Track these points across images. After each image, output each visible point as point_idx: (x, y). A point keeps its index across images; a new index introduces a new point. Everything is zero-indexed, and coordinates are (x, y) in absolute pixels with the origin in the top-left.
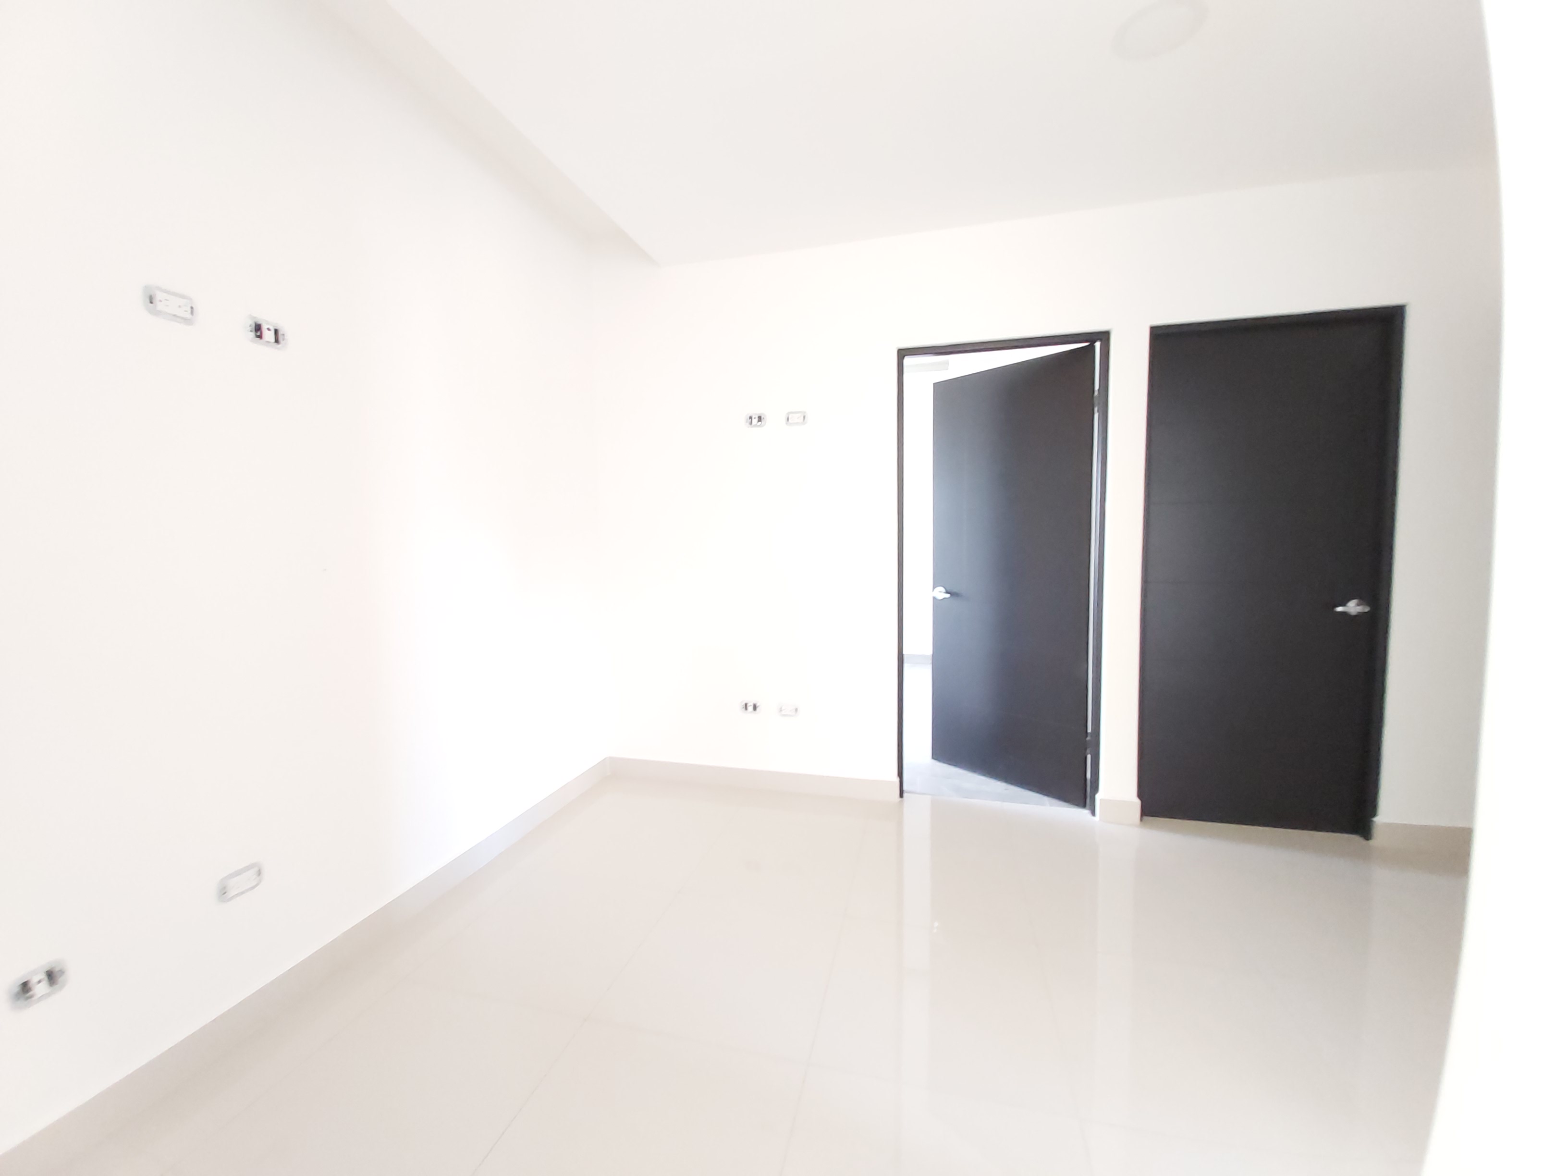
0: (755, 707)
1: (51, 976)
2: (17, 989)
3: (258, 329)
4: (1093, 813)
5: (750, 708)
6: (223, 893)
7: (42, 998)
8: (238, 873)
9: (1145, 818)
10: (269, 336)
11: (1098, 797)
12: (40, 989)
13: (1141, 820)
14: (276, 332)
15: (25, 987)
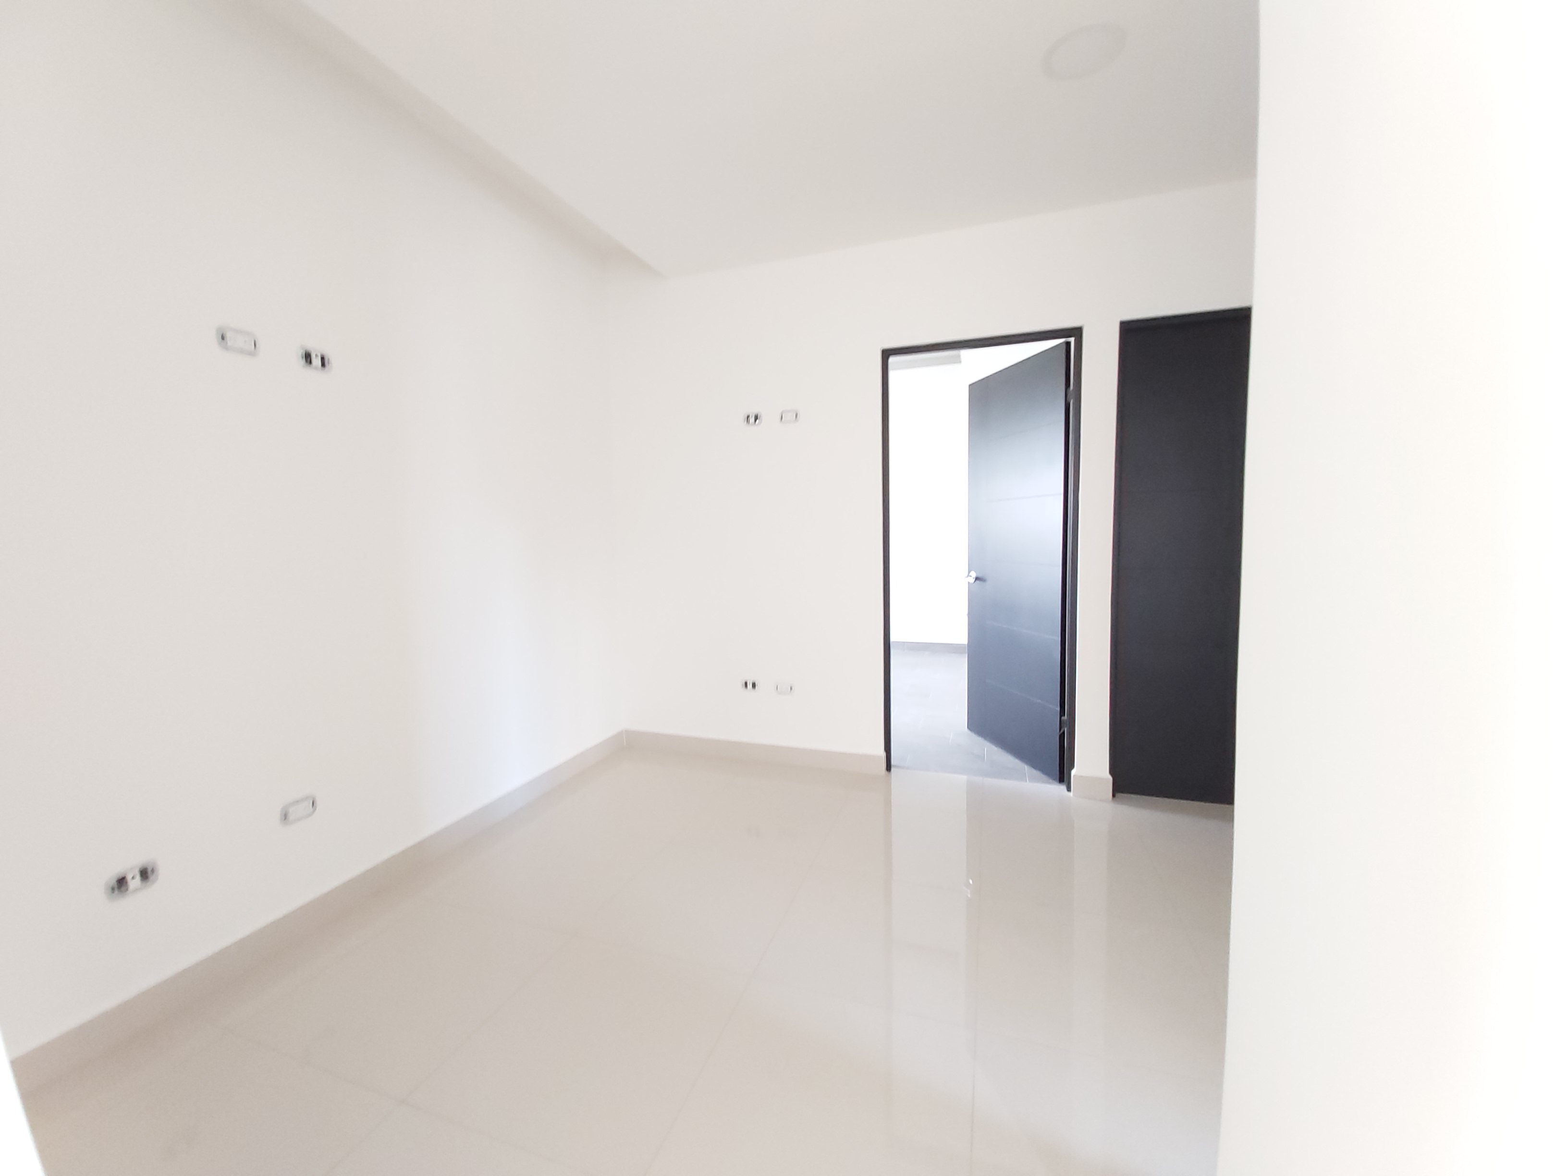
0: (754, 685)
1: (145, 874)
2: (114, 882)
3: (308, 357)
4: (1069, 789)
5: (750, 686)
6: (285, 817)
7: (136, 890)
8: (297, 802)
9: (1118, 795)
10: (317, 362)
11: (1073, 772)
12: (134, 883)
13: (1114, 796)
14: (323, 359)
15: (121, 882)
